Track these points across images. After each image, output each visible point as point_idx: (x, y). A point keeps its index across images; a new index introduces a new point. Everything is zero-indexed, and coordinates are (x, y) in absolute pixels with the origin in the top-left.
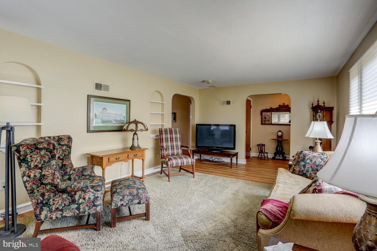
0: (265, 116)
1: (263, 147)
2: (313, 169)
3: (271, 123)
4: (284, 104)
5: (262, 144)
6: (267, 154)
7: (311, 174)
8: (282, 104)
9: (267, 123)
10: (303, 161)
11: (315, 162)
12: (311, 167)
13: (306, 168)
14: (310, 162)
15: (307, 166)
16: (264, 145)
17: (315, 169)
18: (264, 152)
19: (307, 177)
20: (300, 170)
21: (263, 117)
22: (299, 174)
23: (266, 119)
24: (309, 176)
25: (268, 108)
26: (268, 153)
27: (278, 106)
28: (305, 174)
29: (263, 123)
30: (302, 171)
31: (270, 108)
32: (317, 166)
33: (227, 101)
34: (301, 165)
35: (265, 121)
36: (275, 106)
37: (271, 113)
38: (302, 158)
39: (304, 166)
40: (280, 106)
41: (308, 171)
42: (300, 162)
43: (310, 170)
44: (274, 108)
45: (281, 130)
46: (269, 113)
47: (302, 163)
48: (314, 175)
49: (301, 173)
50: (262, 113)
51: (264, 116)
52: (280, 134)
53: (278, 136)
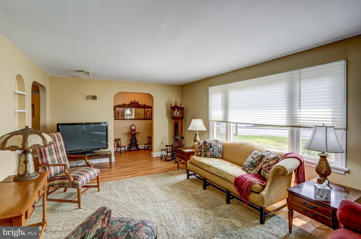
0: (119, 111)
1: (119, 141)
2: (219, 152)
3: (123, 118)
4: (135, 101)
5: (118, 139)
6: (125, 148)
7: (218, 155)
8: (133, 101)
9: (120, 118)
10: (211, 148)
11: (219, 147)
12: (217, 151)
13: (215, 152)
14: (216, 148)
15: (215, 150)
16: (120, 139)
17: (220, 151)
18: (121, 146)
19: (216, 158)
20: (211, 154)
21: (117, 113)
22: (211, 157)
23: (119, 114)
24: (217, 157)
25: (121, 103)
26: (125, 146)
27: (129, 103)
28: (215, 156)
29: (116, 118)
30: (213, 155)
31: (122, 104)
32: (220, 149)
33: (92, 96)
34: (211, 151)
35: (118, 116)
36: (127, 102)
37: (123, 109)
38: (209, 146)
39: (213, 151)
40: (131, 102)
41: (216, 154)
42: (209, 149)
43: (217, 152)
44: (127, 105)
45: (134, 124)
46: (122, 109)
47: (211, 149)
48: (220, 155)
49: (212, 156)
50: (115, 109)
51: (117, 111)
52: (133, 128)
53: (132, 130)
